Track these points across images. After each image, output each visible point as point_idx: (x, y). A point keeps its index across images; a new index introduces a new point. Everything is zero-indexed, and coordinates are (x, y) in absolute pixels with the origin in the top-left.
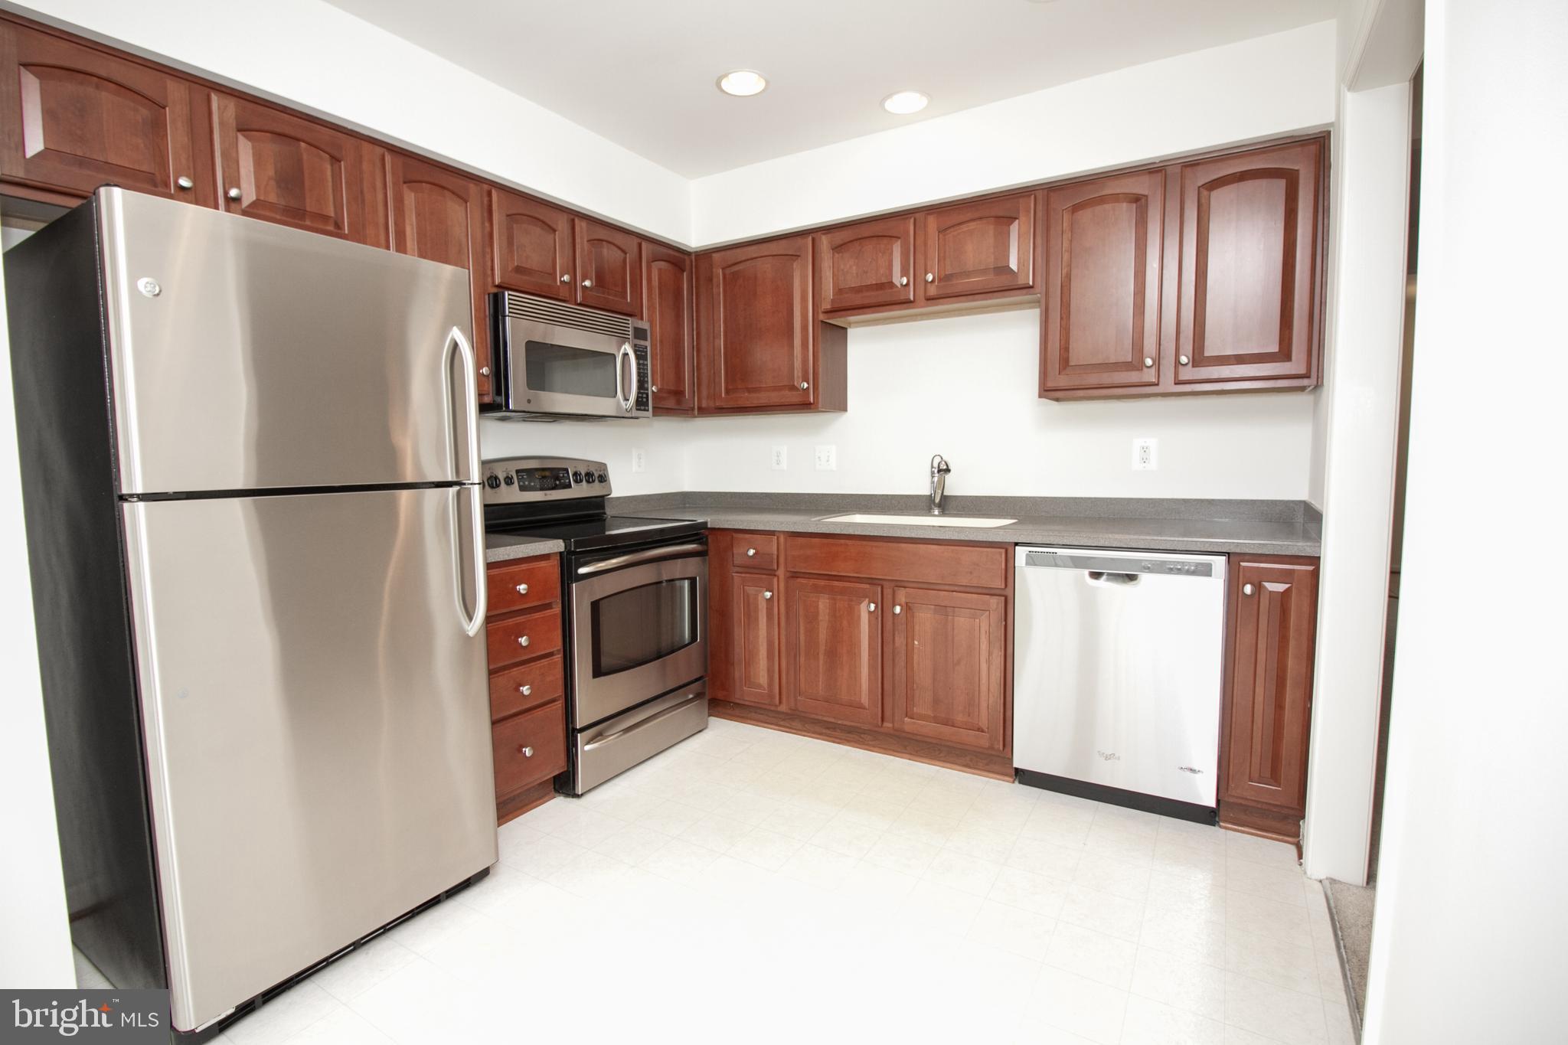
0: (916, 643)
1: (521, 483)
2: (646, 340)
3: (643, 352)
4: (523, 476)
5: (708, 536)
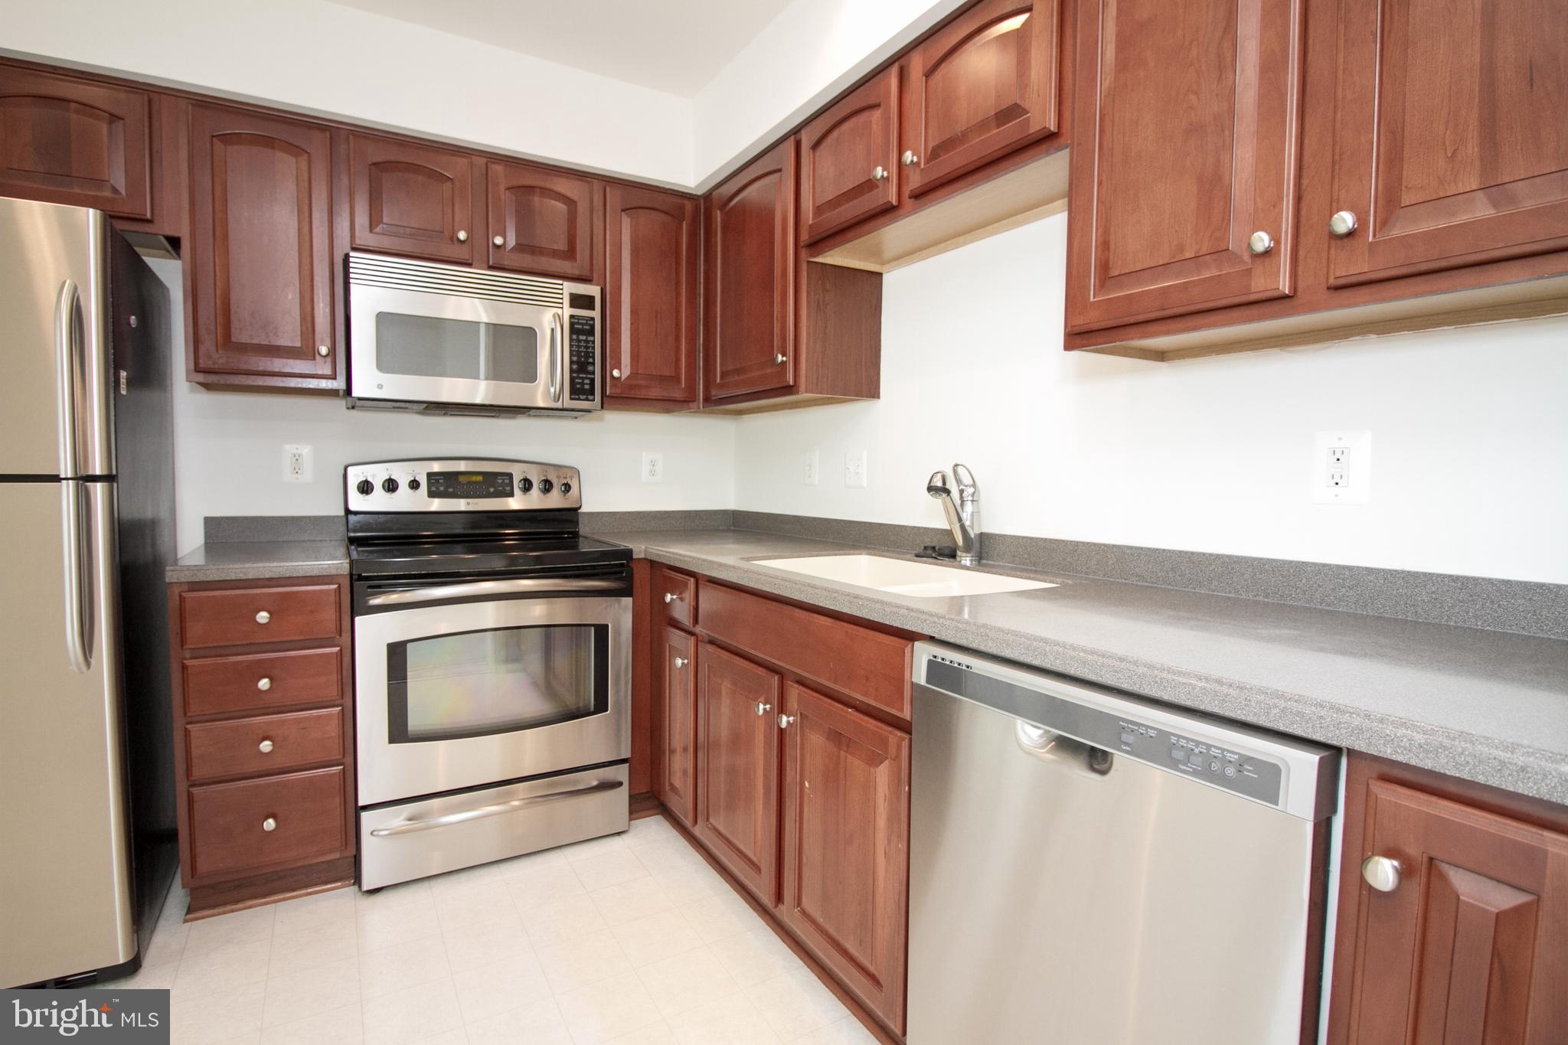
0: (807, 784)
1: (433, 489)
2: (594, 309)
3: (586, 324)
4: (437, 481)
5: (632, 569)
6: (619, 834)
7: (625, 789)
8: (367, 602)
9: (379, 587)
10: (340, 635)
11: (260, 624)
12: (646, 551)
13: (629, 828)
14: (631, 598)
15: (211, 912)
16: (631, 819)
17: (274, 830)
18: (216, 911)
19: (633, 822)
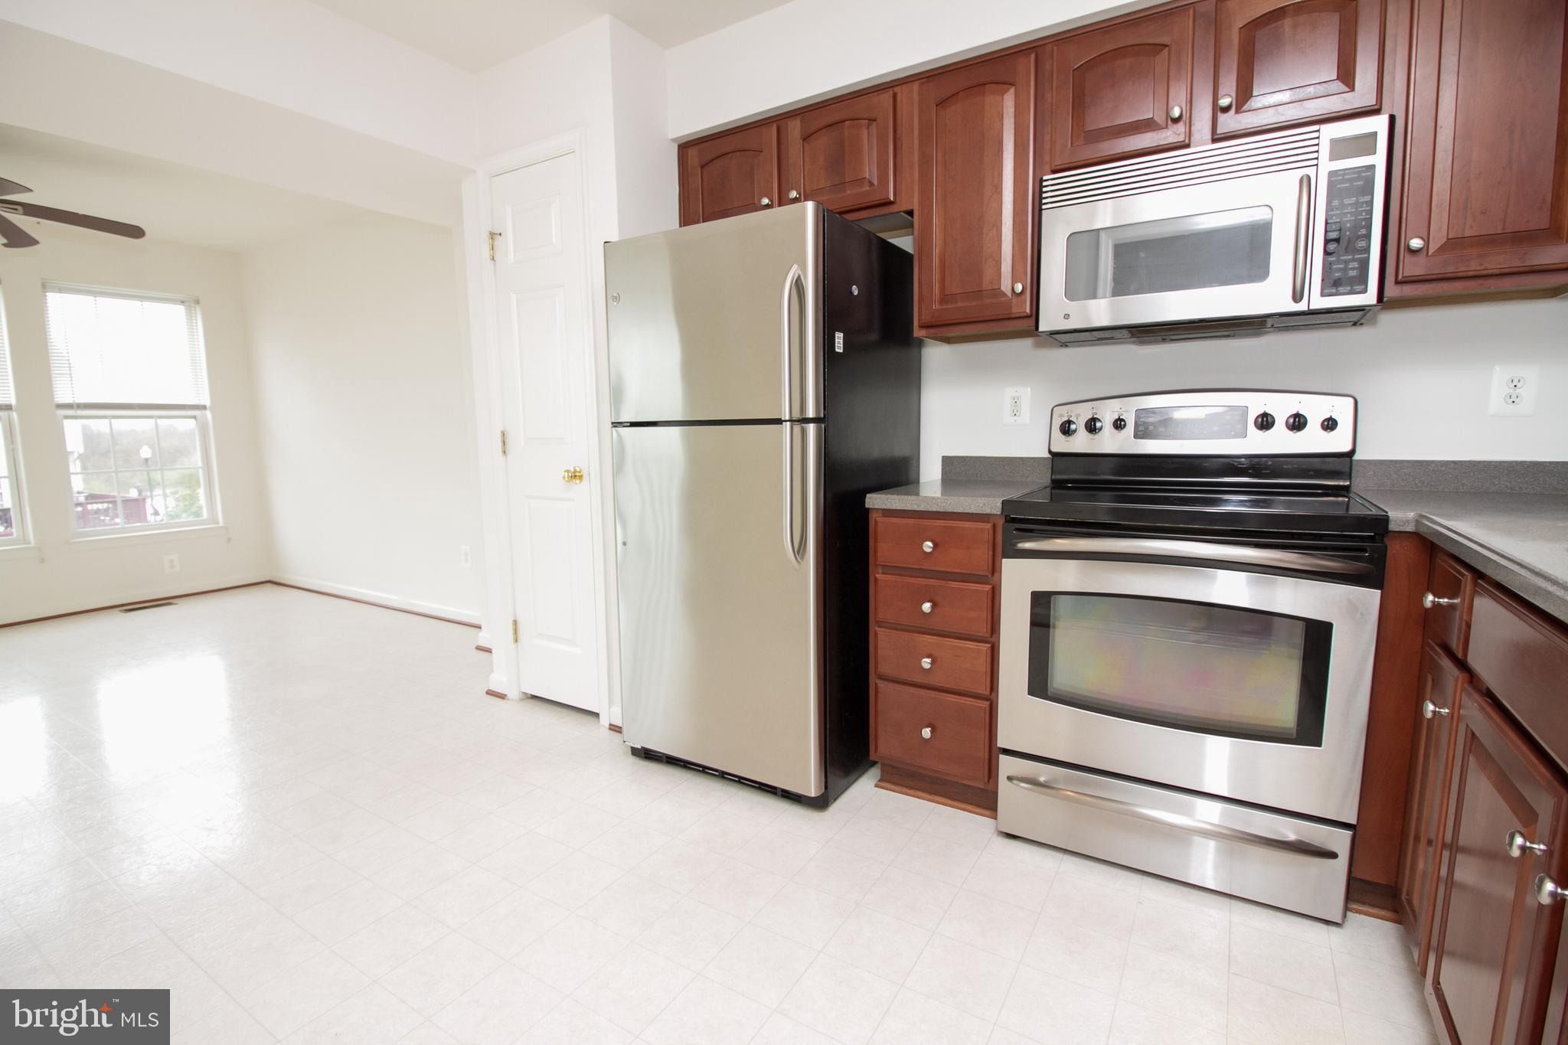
2: (1373, 155)
5: (1386, 547)
6: (1327, 922)
7: (1341, 864)
8: (1015, 545)
9: (1031, 531)
10: (993, 575)
11: (925, 552)
12: (1418, 522)
13: (1343, 921)
14: (1380, 591)
15: (893, 787)
16: (1346, 909)
17: (928, 739)
18: (896, 788)
19: (1349, 914)
